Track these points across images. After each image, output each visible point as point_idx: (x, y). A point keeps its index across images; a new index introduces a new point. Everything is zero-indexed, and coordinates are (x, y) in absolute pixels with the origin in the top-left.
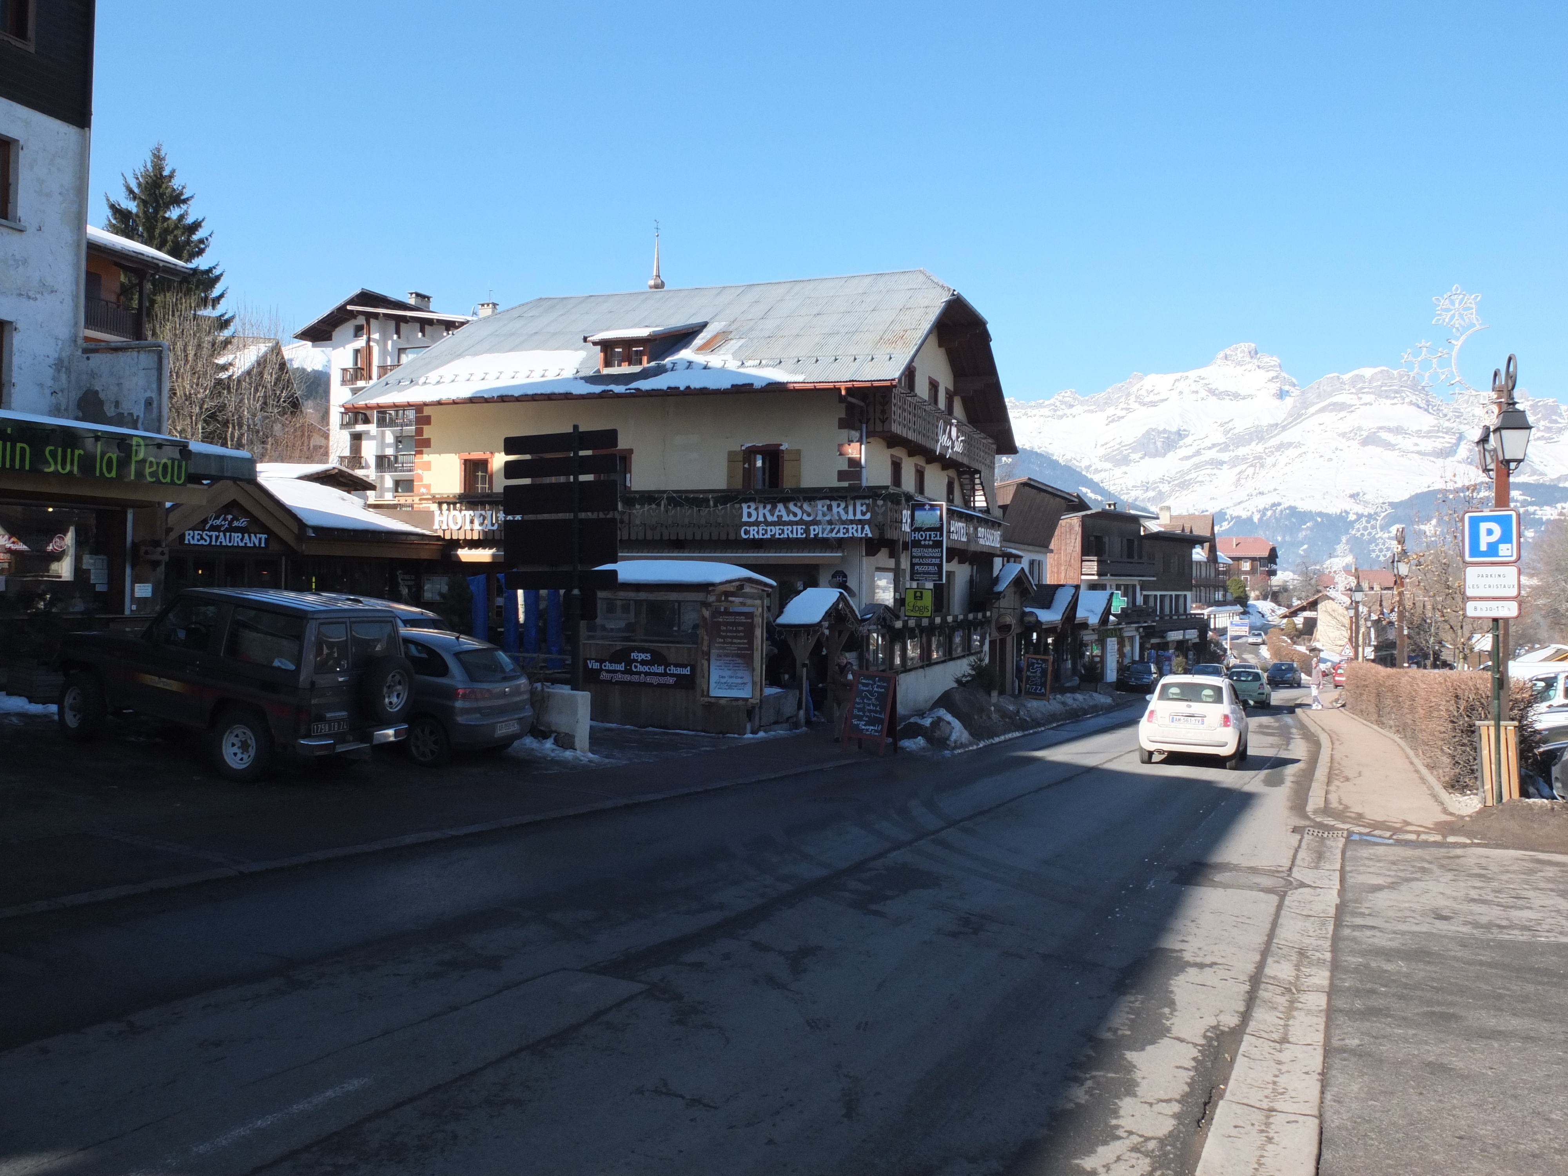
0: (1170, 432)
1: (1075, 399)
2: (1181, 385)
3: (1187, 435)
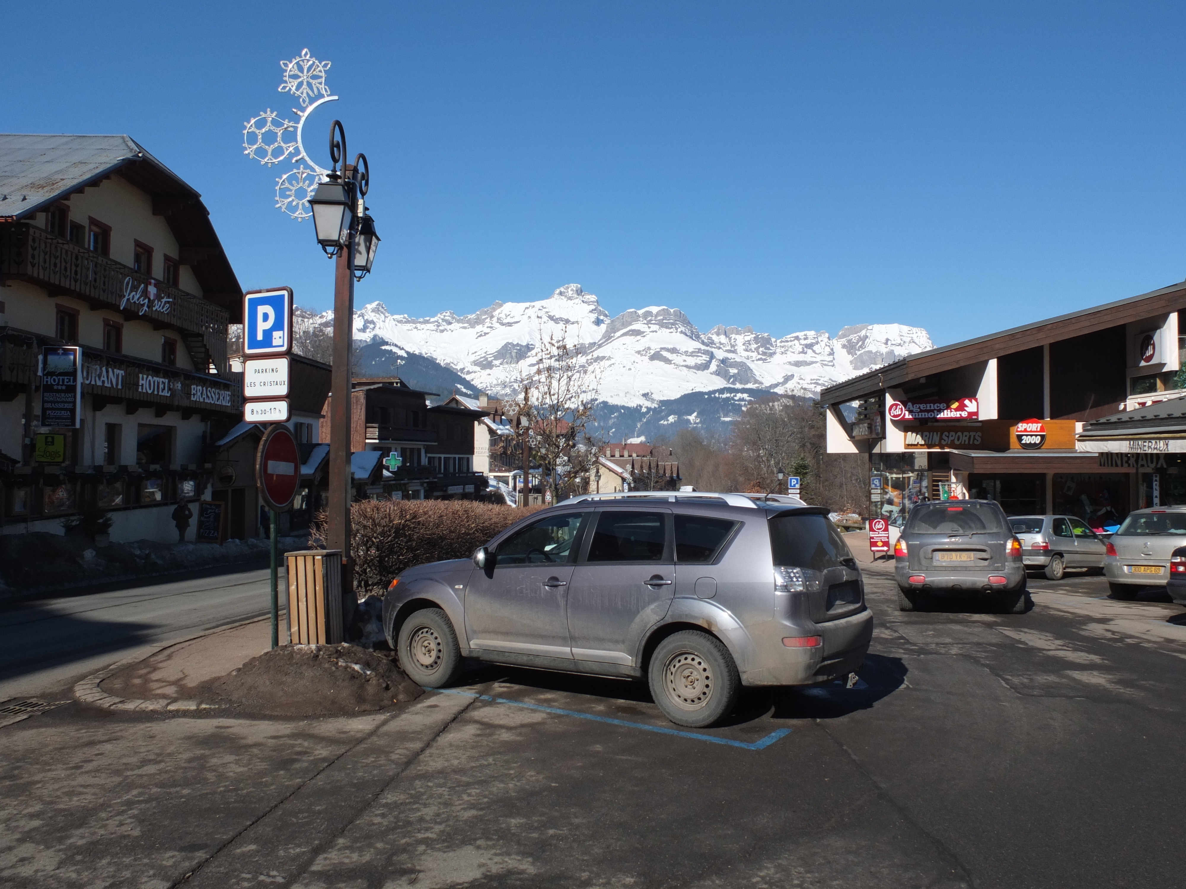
0: (521, 346)
1: (453, 318)
2: (530, 312)
3: (533, 349)
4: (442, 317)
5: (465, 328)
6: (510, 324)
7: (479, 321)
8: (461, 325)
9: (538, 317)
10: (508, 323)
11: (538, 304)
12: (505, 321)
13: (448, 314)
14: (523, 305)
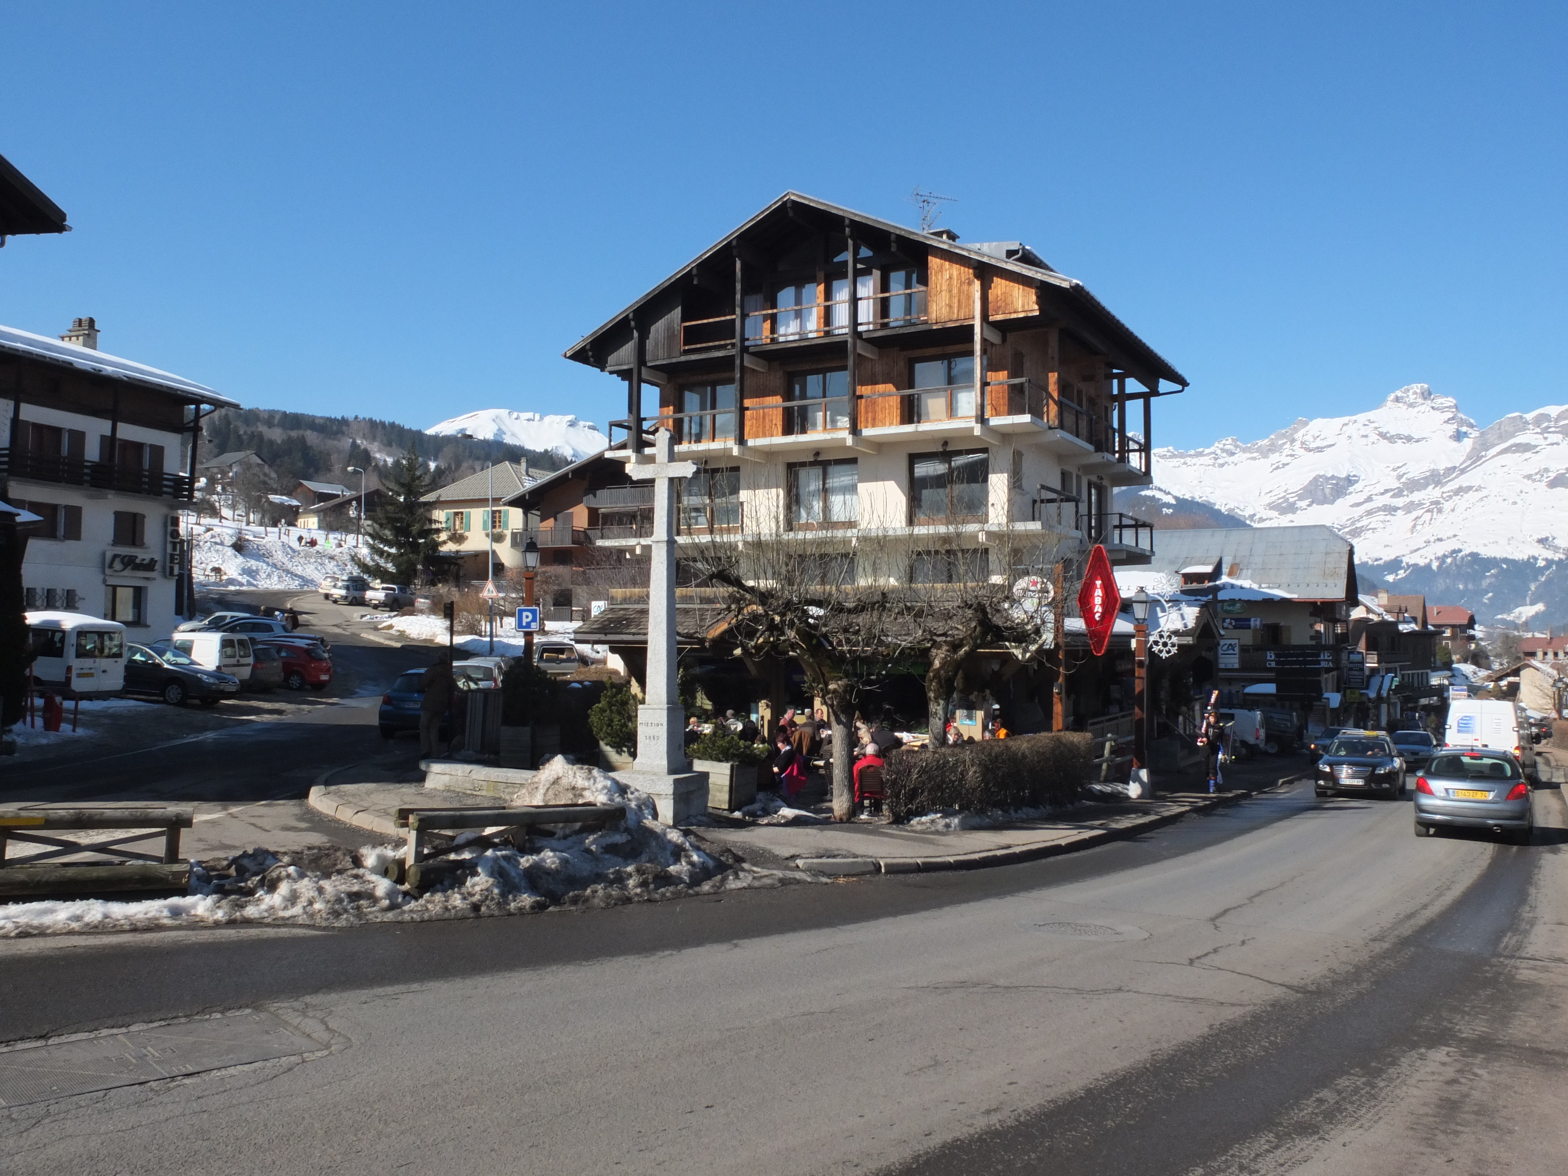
0: (1339, 478)
1: (1236, 447)
2: (1350, 430)
3: (1357, 482)
4: (1221, 446)
5: (1254, 459)
6: (1320, 449)
7: (1273, 448)
8: (1248, 455)
9: (1363, 436)
10: (1318, 448)
11: (1362, 417)
12: (1313, 445)
13: (1230, 441)
14: (1338, 421)
